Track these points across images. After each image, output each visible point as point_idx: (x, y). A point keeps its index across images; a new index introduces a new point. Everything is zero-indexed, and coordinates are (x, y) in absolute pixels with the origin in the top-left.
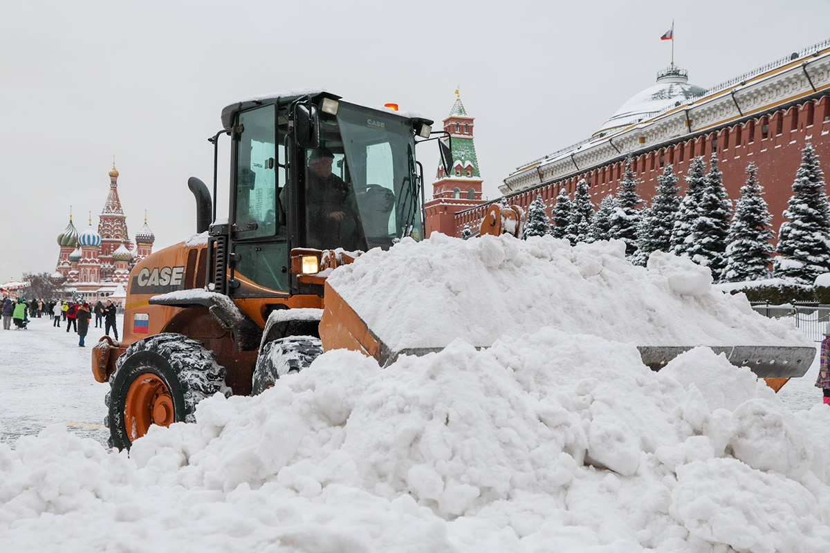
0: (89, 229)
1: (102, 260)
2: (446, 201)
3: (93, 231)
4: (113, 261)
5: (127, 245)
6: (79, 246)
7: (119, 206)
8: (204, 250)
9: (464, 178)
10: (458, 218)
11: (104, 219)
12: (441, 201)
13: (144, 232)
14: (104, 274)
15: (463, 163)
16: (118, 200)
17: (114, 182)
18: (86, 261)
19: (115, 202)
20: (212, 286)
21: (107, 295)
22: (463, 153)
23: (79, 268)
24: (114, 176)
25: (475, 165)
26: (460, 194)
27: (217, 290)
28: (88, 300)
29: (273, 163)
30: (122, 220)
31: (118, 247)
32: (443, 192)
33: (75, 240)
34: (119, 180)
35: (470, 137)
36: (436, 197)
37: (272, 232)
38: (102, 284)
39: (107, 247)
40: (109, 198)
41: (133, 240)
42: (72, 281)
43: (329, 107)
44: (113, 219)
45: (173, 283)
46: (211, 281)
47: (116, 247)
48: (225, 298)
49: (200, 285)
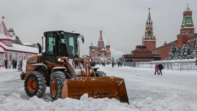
0: (95, 45)
1: (99, 52)
2: (184, 34)
3: (96, 45)
4: (101, 52)
5: (104, 48)
6: (94, 49)
7: (102, 39)
8: (41, 57)
9: (189, 28)
10: (187, 38)
11: (99, 42)
12: (182, 34)
13: (108, 45)
14: (99, 55)
15: (189, 24)
16: (102, 37)
17: (101, 33)
18: (95, 52)
19: (101, 38)
20: (42, 63)
21: (100, 60)
22: (189, 21)
23: (94, 54)
24: (101, 32)
25: (192, 24)
26: (188, 32)
27: (43, 64)
28: (96, 61)
29: (53, 42)
30: (103, 42)
31: (102, 48)
32: (183, 31)
33: (93, 47)
34: (102, 33)
35: (191, 16)
36: (181, 33)
37: (53, 54)
38: (99, 57)
39: (100, 49)
40: (100, 37)
41: (105, 47)
42: (92, 57)
43: (62, 33)
44: (101, 42)
45: (35, 62)
46: (42, 62)
47: (102, 49)
48: (45, 65)
49: (40, 63)
